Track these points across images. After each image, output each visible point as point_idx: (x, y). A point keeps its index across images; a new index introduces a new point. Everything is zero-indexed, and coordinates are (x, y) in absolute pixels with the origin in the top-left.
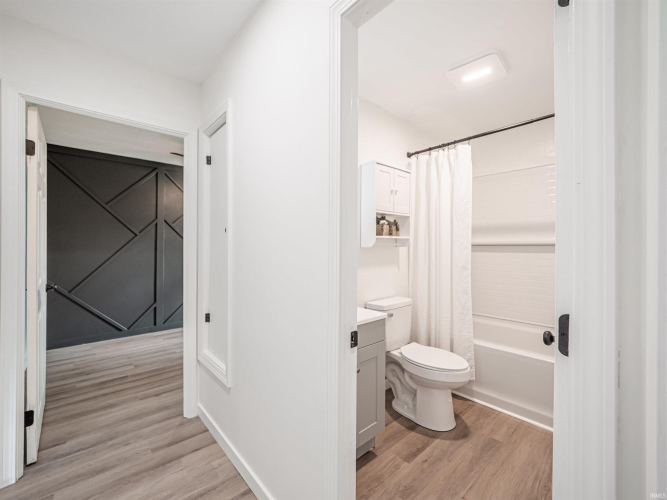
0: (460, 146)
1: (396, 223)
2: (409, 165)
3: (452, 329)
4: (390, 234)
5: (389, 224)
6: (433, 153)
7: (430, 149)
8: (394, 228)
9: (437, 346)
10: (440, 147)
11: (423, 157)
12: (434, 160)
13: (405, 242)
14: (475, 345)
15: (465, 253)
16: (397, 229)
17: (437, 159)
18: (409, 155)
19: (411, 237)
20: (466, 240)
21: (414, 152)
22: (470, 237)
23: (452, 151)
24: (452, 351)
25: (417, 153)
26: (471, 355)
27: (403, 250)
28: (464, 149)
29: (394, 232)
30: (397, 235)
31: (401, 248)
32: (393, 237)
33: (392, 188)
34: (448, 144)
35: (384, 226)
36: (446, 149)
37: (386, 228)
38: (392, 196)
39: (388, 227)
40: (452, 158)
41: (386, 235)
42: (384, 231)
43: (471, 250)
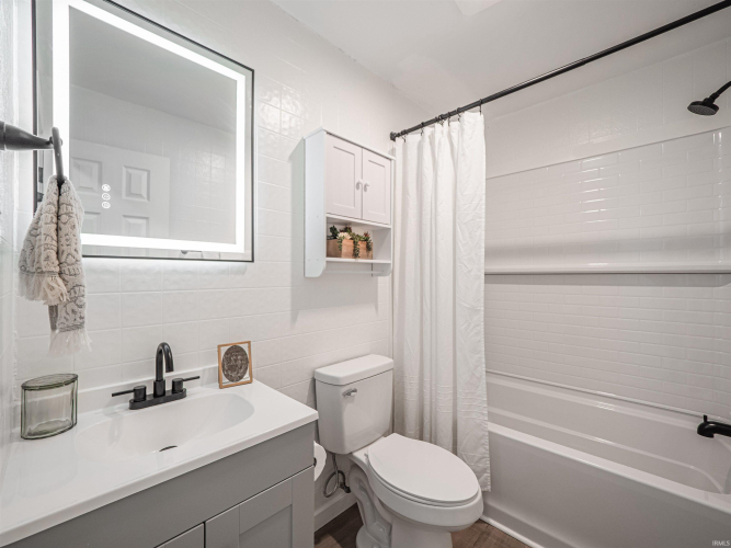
0: (466, 115)
1: (366, 239)
2: (393, 151)
3: (455, 406)
4: (355, 255)
6: (427, 130)
7: (423, 125)
8: (362, 246)
9: (433, 440)
10: (437, 120)
11: (413, 138)
12: (427, 140)
13: (383, 269)
14: (490, 433)
15: (474, 288)
16: (369, 248)
17: (432, 138)
18: (393, 137)
20: (478, 266)
21: (399, 131)
22: (483, 261)
23: (455, 124)
24: (455, 452)
25: (405, 132)
26: (483, 450)
27: (383, 282)
28: (473, 119)
29: (362, 251)
30: (368, 257)
31: (380, 278)
32: (360, 260)
33: (358, 179)
34: (450, 115)
35: (344, 242)
36: (446, 122)
37: (347, 245)
38: (358, 192)
39: (351, 243)
40: (455, 135)
41: (347, 256)
42: (344, 250)
43: (483, 281)
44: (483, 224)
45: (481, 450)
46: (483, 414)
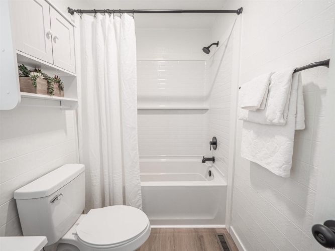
1: (58, 81)
4: (50, 92)
5: (46, 78)
6: (100, 15)
7: (95, 11)
8: (55, 86)
10: (105, 12)
12: (100, 23)
13: (72, 105)
14: (142, 187)
15: (132, 117)
16: (61, 88)
17: (103, 22)
18: (71, 11)
19: (79, 100)
20: (136, 106)
22: (136, 102)
23: (118, 18)
24: (125, 204)
25: (81, 12)
27: (69, 114)
28: (130, 20)
29: (56, 90)
30: (60, 95)
31: (67, 112)
32: (54, 97)
33: (47, 30)
34: (114, 12)
35: (38, 80)
36: (112, 15)
37: (41, 83)
38: (49, 41)
39: (45, 82)
40: (118, 25)
41: (41, 93)
42: (39, 88)
43: (137, 113)
44: (136, 82)
45: (138, 197)
46: (138, 179)
